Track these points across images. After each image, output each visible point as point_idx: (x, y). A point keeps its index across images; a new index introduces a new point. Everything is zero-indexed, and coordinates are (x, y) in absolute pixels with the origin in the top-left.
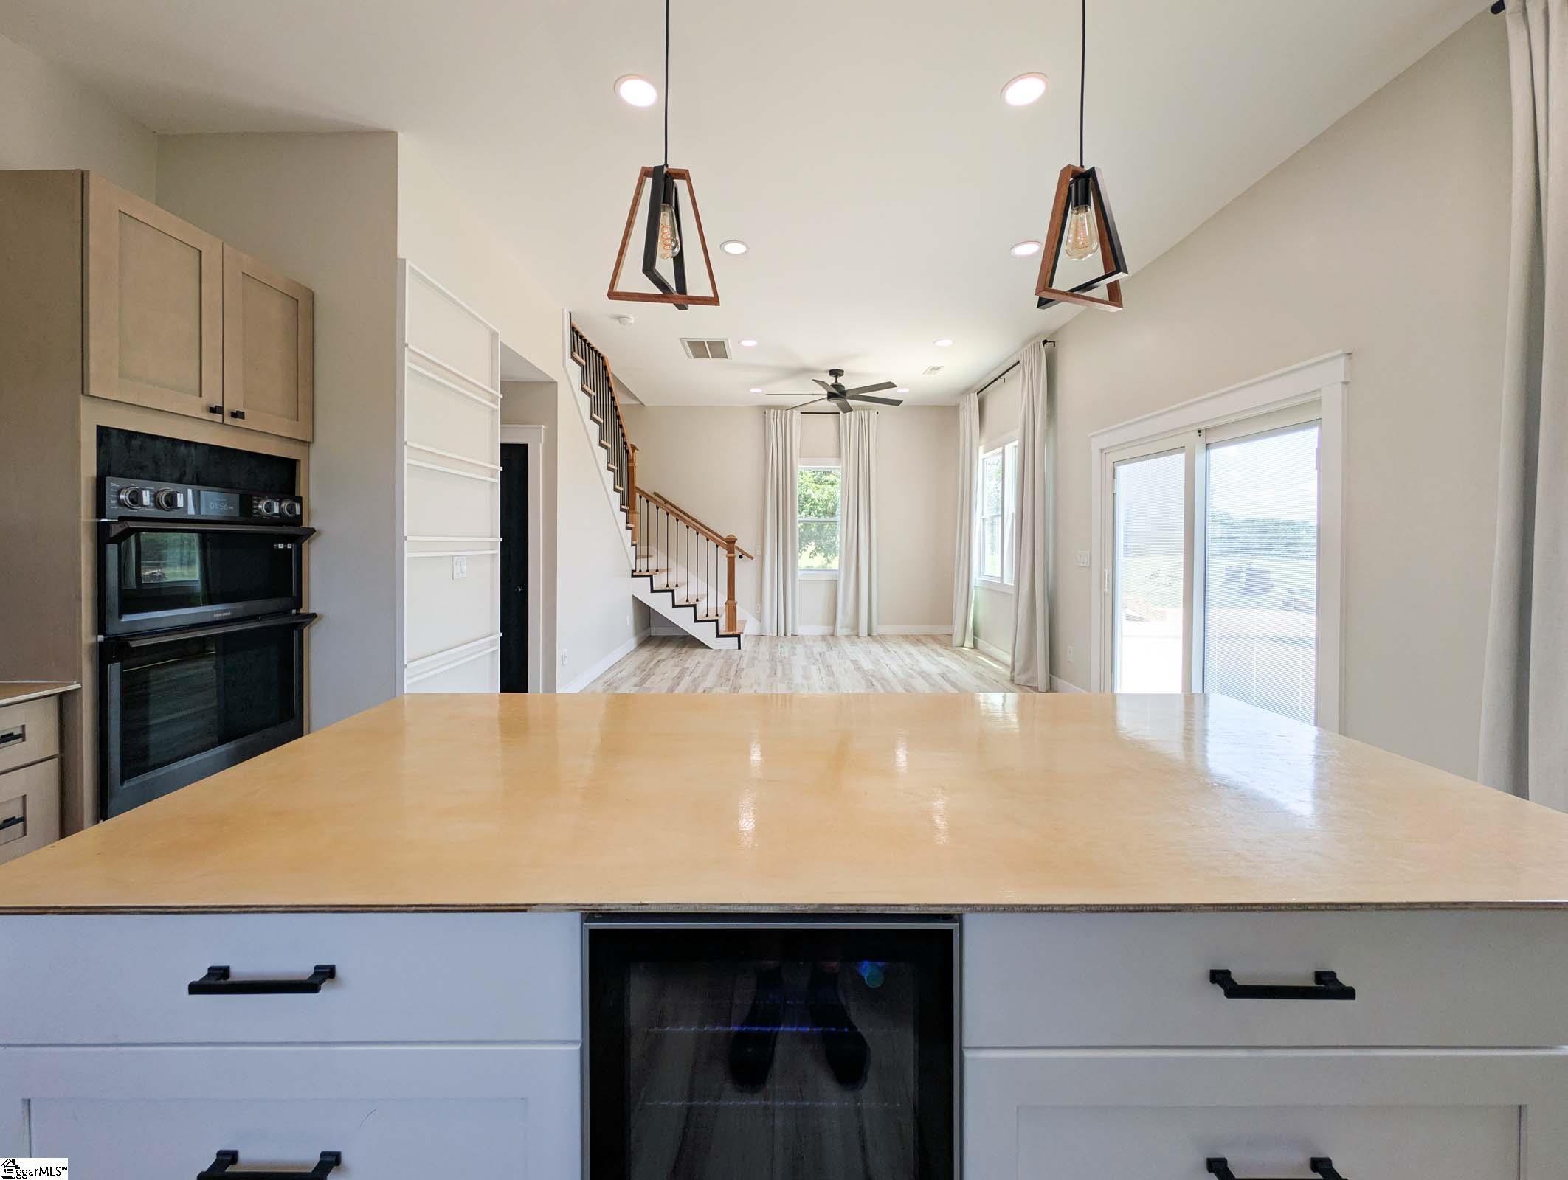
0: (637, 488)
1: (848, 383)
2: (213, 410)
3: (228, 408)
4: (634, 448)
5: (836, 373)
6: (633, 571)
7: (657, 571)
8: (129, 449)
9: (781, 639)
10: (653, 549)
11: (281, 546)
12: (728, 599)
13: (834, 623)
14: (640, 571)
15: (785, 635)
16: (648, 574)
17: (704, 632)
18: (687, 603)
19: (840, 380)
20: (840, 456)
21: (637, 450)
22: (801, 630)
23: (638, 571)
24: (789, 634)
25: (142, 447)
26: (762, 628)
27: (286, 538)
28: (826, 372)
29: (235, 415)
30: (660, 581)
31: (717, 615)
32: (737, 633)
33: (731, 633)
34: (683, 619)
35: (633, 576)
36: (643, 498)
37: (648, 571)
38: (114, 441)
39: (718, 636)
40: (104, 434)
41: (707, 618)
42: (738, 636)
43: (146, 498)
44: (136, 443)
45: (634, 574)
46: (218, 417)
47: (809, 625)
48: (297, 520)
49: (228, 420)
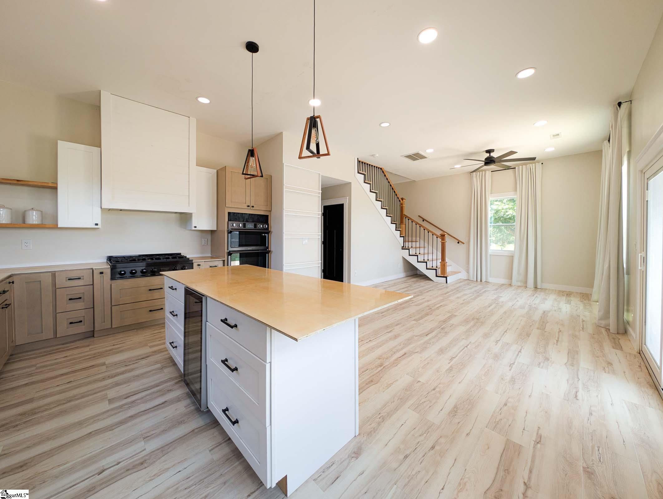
0: (404, 214)
1: (494, 155)
2: (248, 206)
3: (251, 205)
4: (402, 199)
5: (489, 151)
6: (402, 247)
7: (412, 247)
8: (234, 216)
9: (478, 283)
10: (418, 239)
11: (264, 235)
12: (442, 261)
13: (511, 279)
14: (405, 247)
15: (481, 281)
16: (408, 248)
17: (431, 274)
18: (423, 261)
19: (492, 154)
20: (516, 190)
21: (405, 199)
22: (490, 280)
23: (404, 247)
24: (484, 280)
25: (236, 215)
26: (469, 276)
27: (265, 233)
28: (484, 151)
29: (253, 207)
30: (412, 252)
31: (437, 267)
32: (446, 276)
33: (443, 276)
34: (421, 267)
35: (402, 249)
36: (407, 218)
37: (408, 247)
38: (232, 214)
39: (437, 276)
40: (229, 213)
41: (432, 268)
42: (446, 277)
43: (241, 225)
44: (235, 214)
45: (403, 248)
46: (249, 208)
47: (496, 279)
48: (268, 229)
49: (251, 208)
